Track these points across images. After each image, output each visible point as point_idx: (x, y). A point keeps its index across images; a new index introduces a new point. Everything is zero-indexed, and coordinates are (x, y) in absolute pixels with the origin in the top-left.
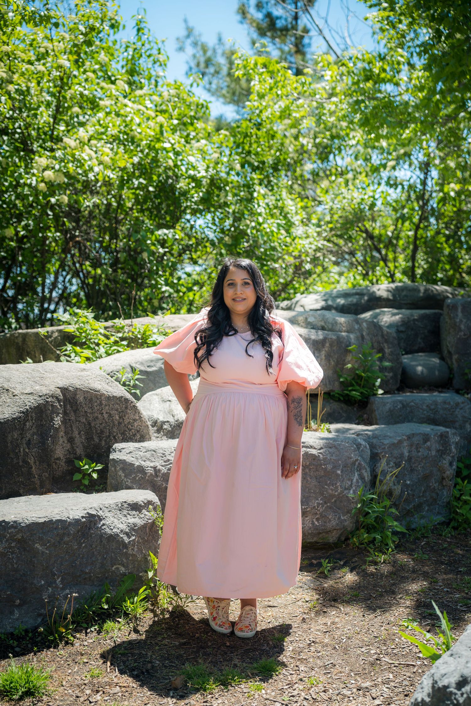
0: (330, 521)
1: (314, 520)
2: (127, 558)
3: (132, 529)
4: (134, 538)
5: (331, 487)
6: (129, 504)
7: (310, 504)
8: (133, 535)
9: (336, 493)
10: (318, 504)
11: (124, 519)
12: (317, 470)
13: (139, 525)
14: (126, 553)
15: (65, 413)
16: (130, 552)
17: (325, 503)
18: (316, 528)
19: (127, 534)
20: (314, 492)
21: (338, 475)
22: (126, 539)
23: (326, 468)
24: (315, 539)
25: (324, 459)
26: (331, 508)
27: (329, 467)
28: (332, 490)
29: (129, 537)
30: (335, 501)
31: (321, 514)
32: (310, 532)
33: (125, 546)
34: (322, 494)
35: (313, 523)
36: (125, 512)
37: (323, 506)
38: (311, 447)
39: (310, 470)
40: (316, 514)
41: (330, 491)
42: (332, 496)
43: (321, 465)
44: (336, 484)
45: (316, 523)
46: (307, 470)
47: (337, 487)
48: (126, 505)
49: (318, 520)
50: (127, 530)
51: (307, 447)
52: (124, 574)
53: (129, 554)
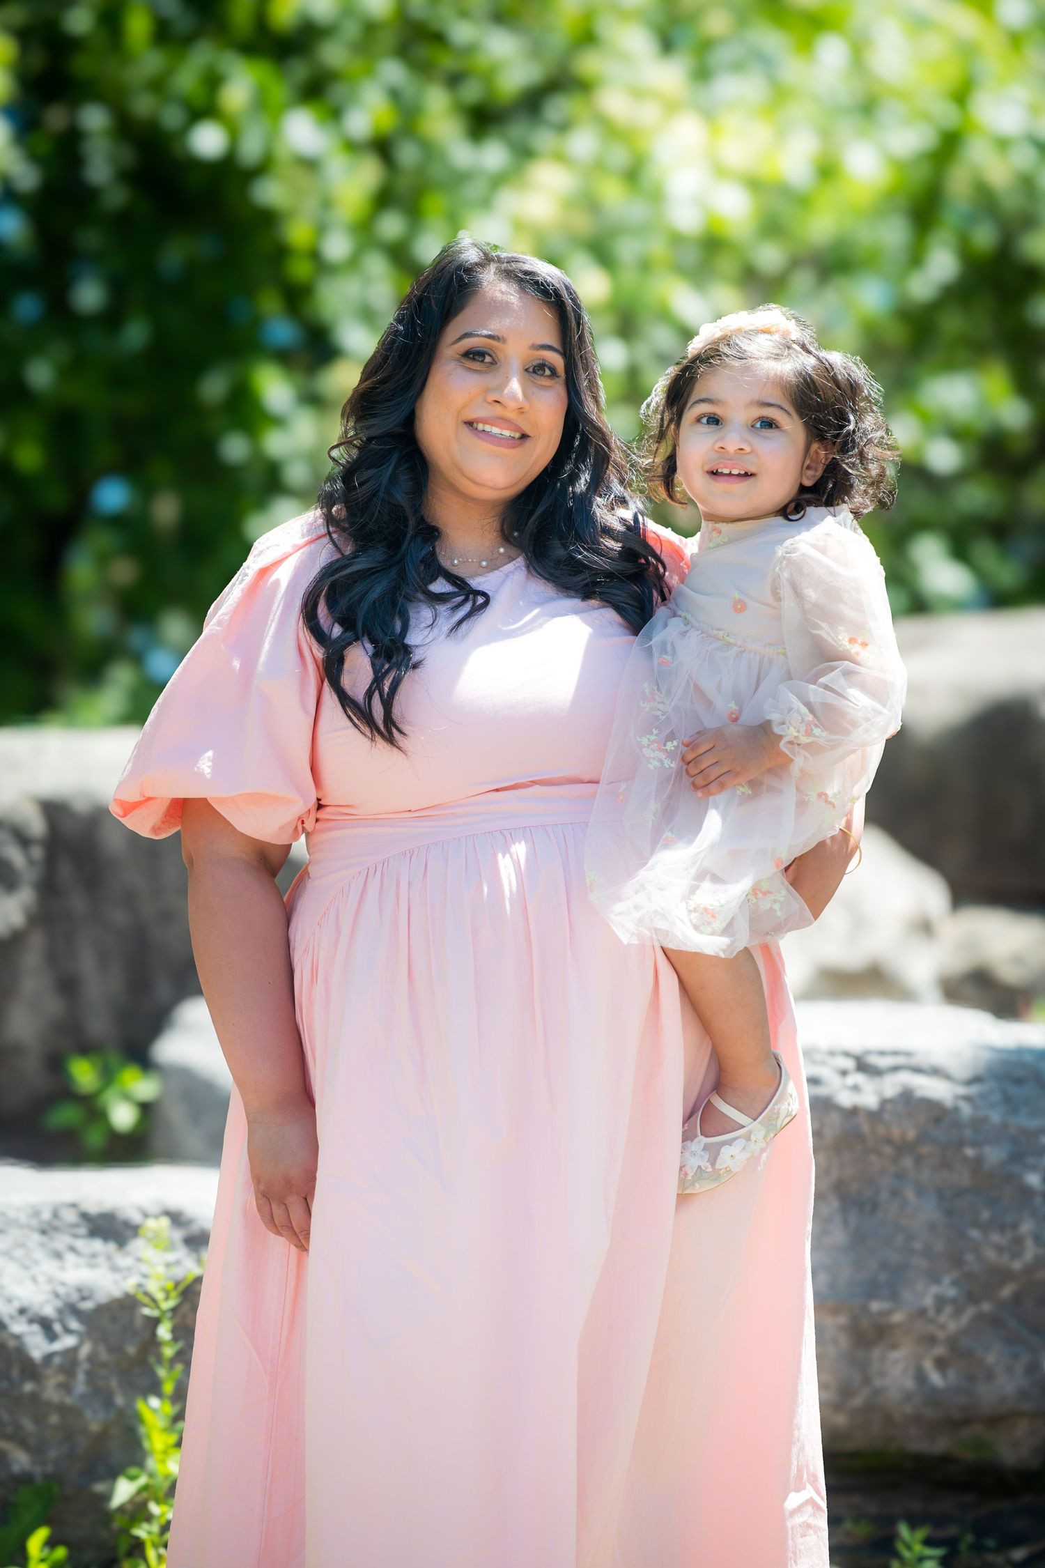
0: (990, 1376)
1: (928, 1365)
2: (39, 1419)
3: (72, 1309)
4: (68, 1341)
5: (996, 1237)
6: (85, 1216)
7: (907, 1295)
8: (68, 1331)
9: (1017, 1265)
10: (941, 1302)
11: (48, 1267)
12: (945, 1165)
13: (102, 1298)
14: (34, 1397)
15: (48, 888)
16: (51, 1393)
17: (972, 1298)
18: (932, 1397)
19: (46, 1325)
20: (927, 1252)
21: (1026, 1193)
22: (37, 1346)
23: (977, 1163)
24: (940, 1445)
25: (978, 1123)
26: (995, 1322)
27: (994, 1155)
28: (999, 1249)
29: (51, 1336)
30: (1017, 1298)
31: (953, 1343)
32: (909, 1409)
33: (31, 1370)
34: (956, 1260)
35: (921, 1377)
36: (61, 1242)
37: (958, 1312)
38: (935, 1072)
39: (919, 1160)
40: (931, 1340)
41: (991, 1255)
42: (1004, 1276)
43: (961, 1144)
44: (1015, 1226)
45: (936, 1378)
46: (908, 1162)
47: (1018, 1241)
48: (70, 1216)
49: (941, 1364)
50: (49, 1311)
51: (917, 1070)
52: (25, 1479)
53: (49, 1405)
